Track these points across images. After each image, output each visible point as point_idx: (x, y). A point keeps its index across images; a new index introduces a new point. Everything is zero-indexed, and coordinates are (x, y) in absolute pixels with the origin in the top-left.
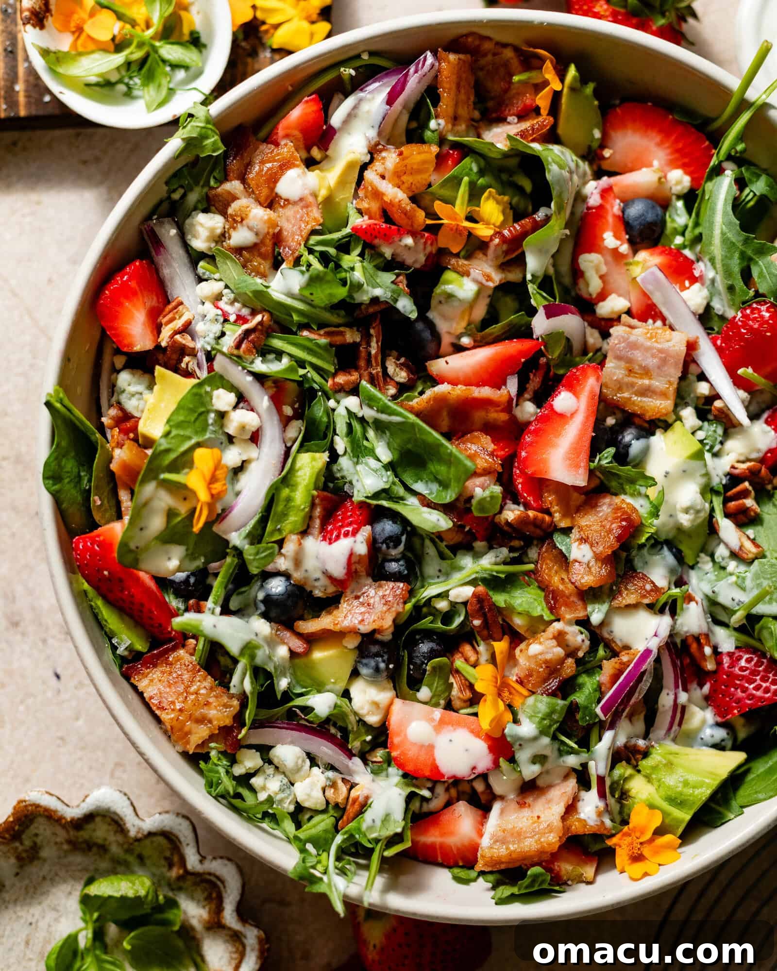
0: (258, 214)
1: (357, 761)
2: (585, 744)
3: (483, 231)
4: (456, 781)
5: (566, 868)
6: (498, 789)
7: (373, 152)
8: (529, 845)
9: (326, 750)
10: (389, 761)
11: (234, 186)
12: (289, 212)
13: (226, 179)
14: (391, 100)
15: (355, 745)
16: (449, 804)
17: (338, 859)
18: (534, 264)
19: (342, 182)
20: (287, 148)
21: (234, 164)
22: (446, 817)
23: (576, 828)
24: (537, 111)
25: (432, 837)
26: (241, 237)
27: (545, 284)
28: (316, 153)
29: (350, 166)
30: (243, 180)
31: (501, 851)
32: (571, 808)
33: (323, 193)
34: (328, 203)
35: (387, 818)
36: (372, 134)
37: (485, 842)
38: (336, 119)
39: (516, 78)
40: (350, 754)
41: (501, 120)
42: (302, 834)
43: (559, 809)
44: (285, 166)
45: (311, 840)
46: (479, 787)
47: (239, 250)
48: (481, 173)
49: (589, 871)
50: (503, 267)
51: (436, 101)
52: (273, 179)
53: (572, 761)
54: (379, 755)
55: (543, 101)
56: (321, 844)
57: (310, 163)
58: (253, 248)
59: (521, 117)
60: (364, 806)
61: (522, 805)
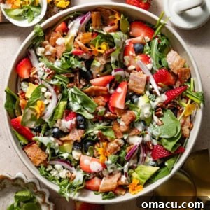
0: (52, 48)
1: (73, 168)
2: (123, 165)
3: (102, 51)
4: (95, 173)
5: (118, 192)
6: (104, 174)
7: (77, 34)
8: (110, 187)
9: (67, 166)
10: (80, 168)
11: (46, 42)
12: (59, 48)
13: (45, 40)
14: (81, 23)
15: (73, 164)
16: (94, 177)
17: (68, 189)
18: (113, 59)
19: (71, 41)
20: (58, 33)
21: (46, 37)
22: (92, 180)
23: (120, 183)
24: (114, 24)
25: (90, 185)
26: (48, 53)
27: (116, 63)
28: (65, 34)
29: (72, 37)
30: (48, 40)
31: (104, 188)
32: (119, 179)
33: (66, 44)
34: (68, 45)
35: (79, 181)
36: (77, 30)
37: (101, 186)
38: (69, 26)
39: (110, 17)
40: (72, 166)
41: (107, 25)
42: (61, 184)
43: (116, 179)
44: (58, 37)
45: (63, 185)
46: (100, 174)
47: (48, 56)
48: (102, 38)
49: (123, 193)
50: (106, 59)
51: (91, 22)
52: (55, 40)
53: (120, 169)
54: (78, 167)
55: (116, 22)
56: (65, 186)
57: (64, 36)
58: (51, 56)
59: (112, 25)
60: (75, 178)
61: (109, 178)
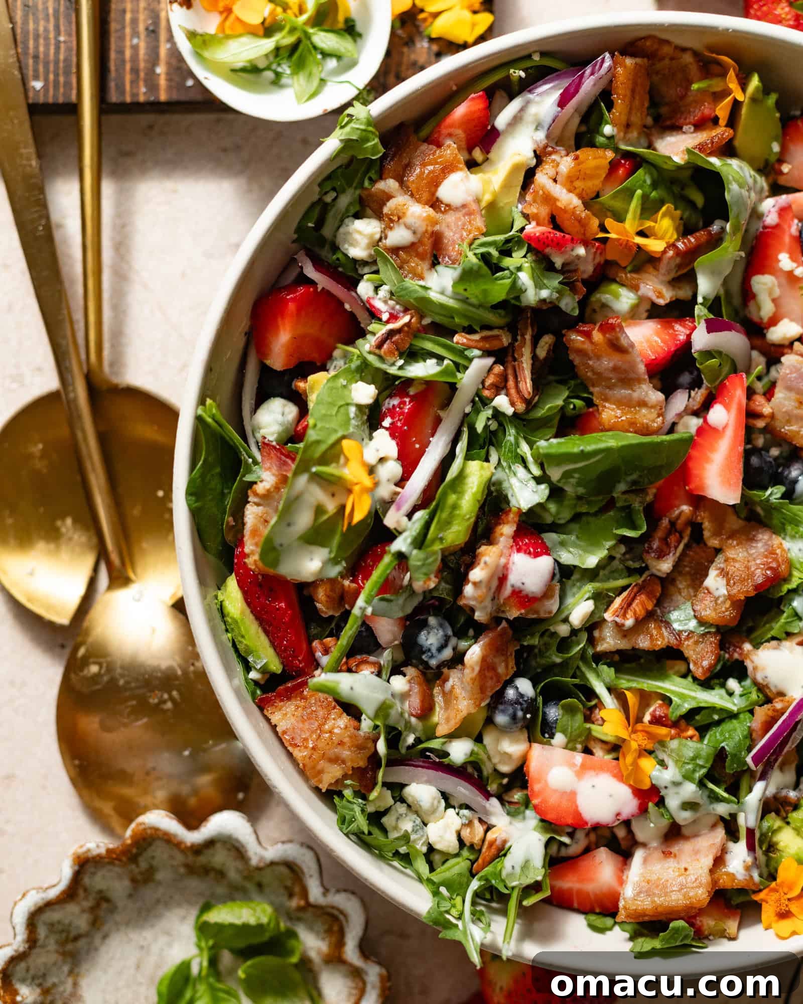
0: (417, 212)
1: (494, 801)
2: (735, 790)
3: (655, 245)
4: (597, 827)
5: (708, 923)
6: (640, 836)
7: (540, 156)
8: (676, 899)
9: (462, 790)
10: (527, 803)
11: (390, 184)
12: (451, 218)
13: (381, 178)
14: (562, 102)
15: (493, 787)
16: (588, 850)
17: (474, 903)
18: (705, 286)
19: (507, 185)
20: (451, 149)
21: (390, 166)
22: (585, 863)
23: (724, 882)
24: (715, 121)
25: (569, 883)
26: (399, 236)
27: (714, 305)
28: (478, 154)
29: (516, 168)
30: (402, 183)
31: (645, 904)
32: (719, 861)
33: (487, 198)
34: (492, 207)
35: (526, 865)
36: (541, 136)
37: (628, 892)
38: (502, 120)
39: (695, 86)
40: (487, 795)
41: (676, 128)
42: (435, 877)
43: (708, 861)
44: (448, 169)
45: (442, 884)
46: (621, 833)
47: (395, 250)
48: (655, 185)
49: (732, 926)
50: (674, 283)
51: (610, 106)
52: (435, 182)
53: (722, 809)
54: (517, 796)
55: (722, 110)
56: (457, 887)
57: (472, 165)
58: (410, 248)
59: (699, 126)
60: (501, 851)
61: (667, 854)
